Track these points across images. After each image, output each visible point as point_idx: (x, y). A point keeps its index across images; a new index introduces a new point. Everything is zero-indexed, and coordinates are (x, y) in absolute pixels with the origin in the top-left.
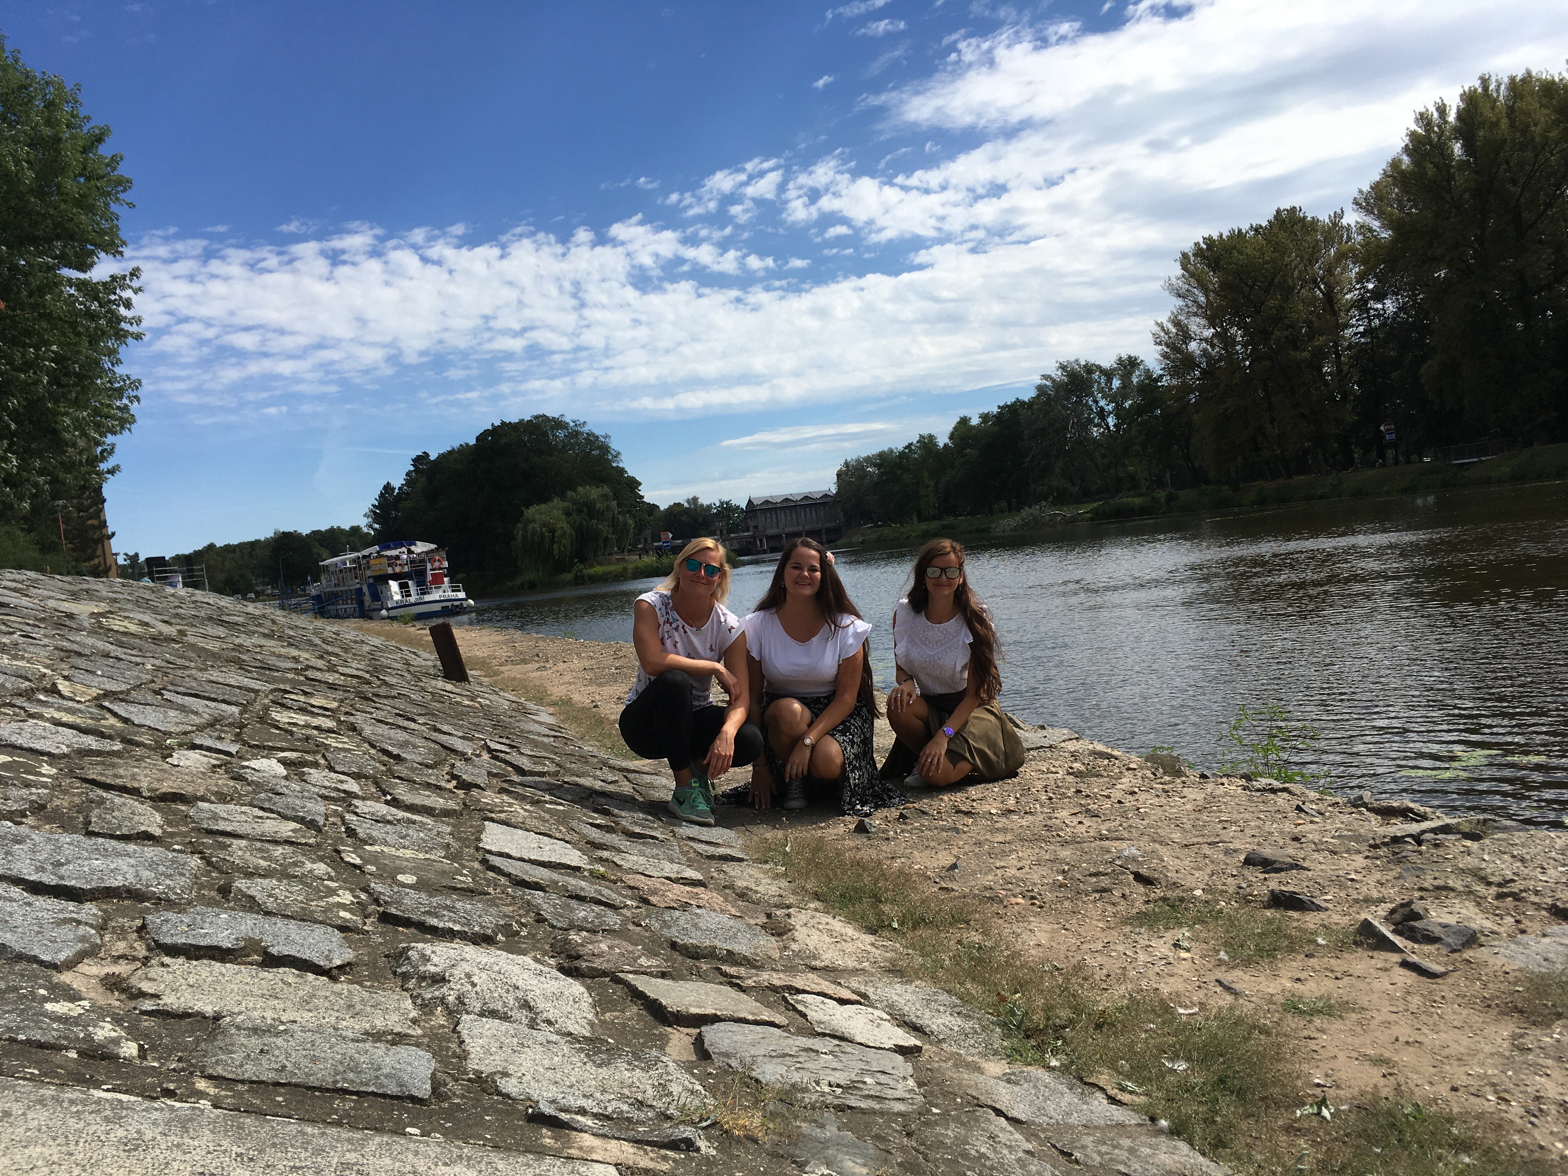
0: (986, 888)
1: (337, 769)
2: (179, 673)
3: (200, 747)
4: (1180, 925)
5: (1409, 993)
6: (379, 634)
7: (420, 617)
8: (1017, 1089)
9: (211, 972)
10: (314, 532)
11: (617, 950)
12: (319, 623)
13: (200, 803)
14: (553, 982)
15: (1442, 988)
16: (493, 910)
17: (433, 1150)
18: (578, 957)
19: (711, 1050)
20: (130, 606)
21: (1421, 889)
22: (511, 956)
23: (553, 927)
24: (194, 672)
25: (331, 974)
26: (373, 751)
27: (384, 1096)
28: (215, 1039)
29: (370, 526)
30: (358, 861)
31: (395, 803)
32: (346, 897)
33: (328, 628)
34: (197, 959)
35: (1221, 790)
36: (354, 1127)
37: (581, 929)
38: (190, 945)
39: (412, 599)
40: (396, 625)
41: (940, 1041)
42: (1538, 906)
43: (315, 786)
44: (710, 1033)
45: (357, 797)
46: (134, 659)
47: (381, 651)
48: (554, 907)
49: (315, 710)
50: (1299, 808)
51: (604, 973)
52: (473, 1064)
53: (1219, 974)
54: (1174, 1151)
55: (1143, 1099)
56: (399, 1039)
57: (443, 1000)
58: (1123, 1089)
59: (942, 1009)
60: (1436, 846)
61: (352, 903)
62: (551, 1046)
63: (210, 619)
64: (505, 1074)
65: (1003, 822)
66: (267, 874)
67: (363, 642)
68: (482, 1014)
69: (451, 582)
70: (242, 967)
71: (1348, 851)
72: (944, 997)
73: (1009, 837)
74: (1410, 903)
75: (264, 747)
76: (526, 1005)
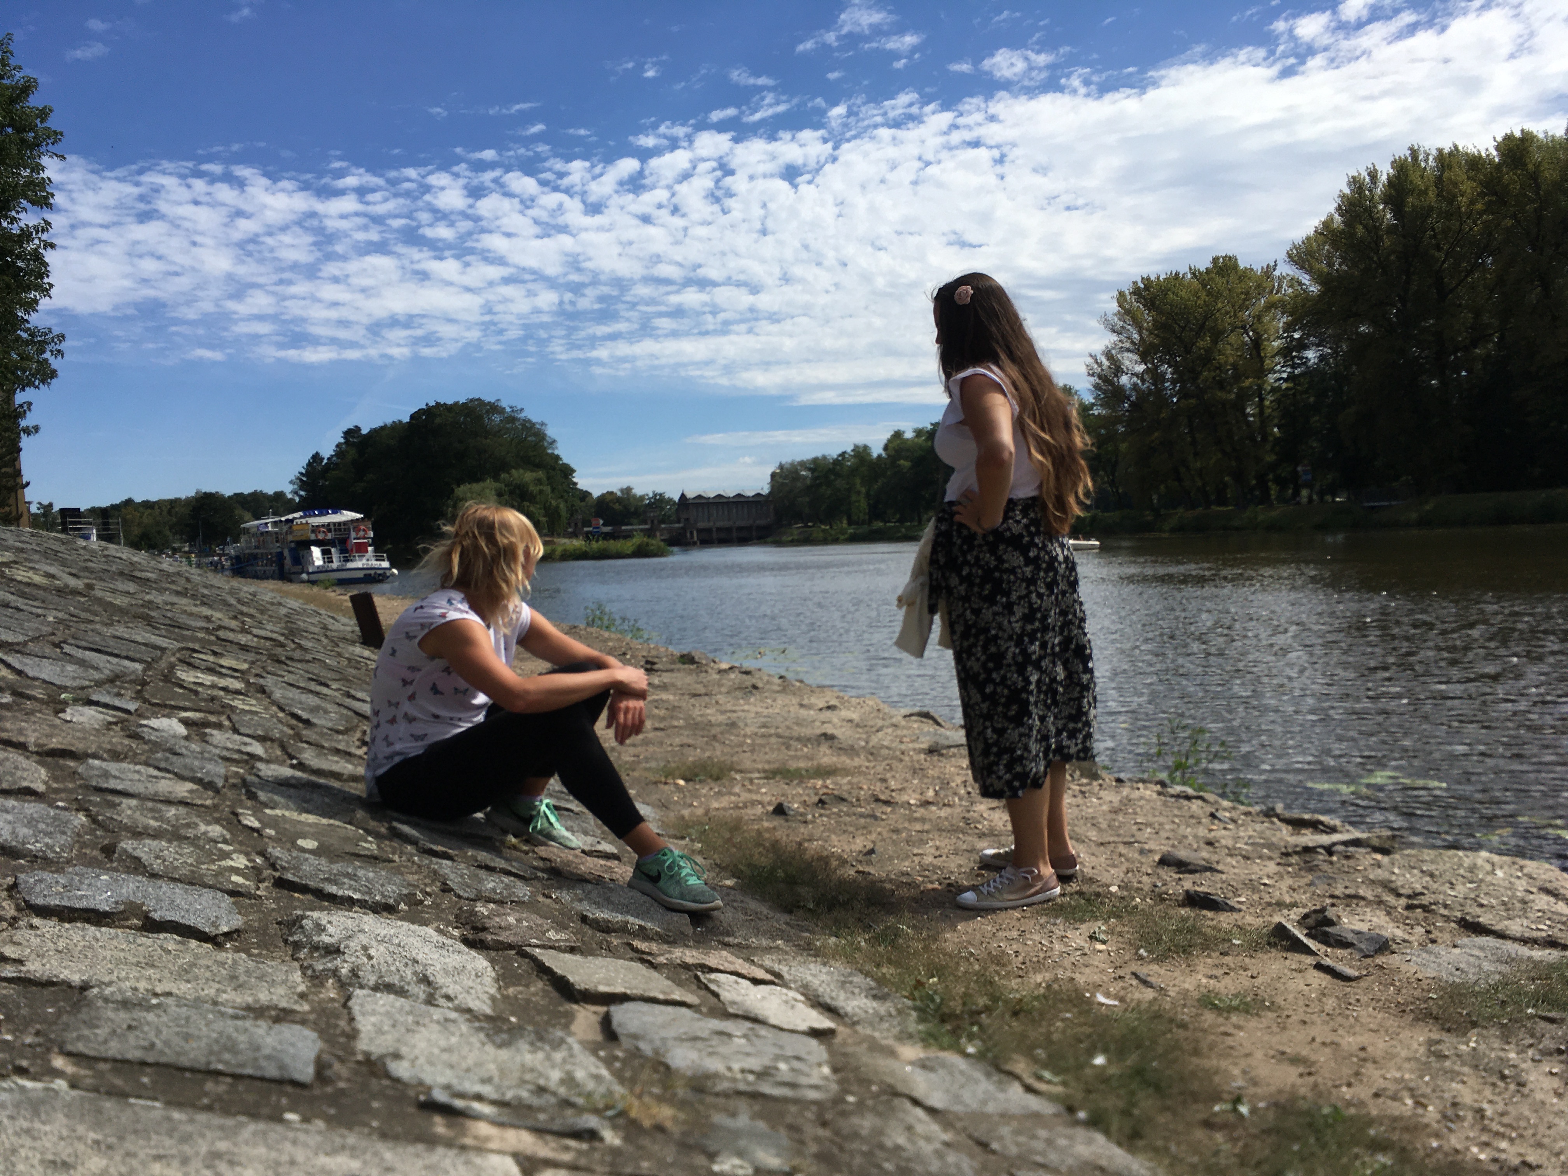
0: (904, 874)
1: (242, 730)
2: (83, 626)
3: (97, 704)
4: (1096, 919)
5: (1324, 995)
6: (297, 596)
7: (342, 583)
8: (932, 1075)
9: (84, 937)
10: (237, 495)
11: (525, 924)
12: (236, 583)
13: (91, 761)
14: (456, 956)
15: (1355, 991)
16: (397, 879)
17: (314, 1140)
18: (484, 929)
19: (619, 1030)
20: (36, 557)
21: (1332, 896)
22: (413, 927)
23: (459, 897)
24: (98, 626)
25: (215, 941)
26: (281, 715)
27: (262, 1079)
28: (79, 1012)
29: (296, 493)
30: (256, 824)
31: (301, 766)
32: (240, 861)
33: (245, 589)
34: (70, 921)
35: (1136, 794)
36: (227, 1111)
37: (489, 900)
38: (65, 907)
39: (335, 565)
40: (316, 589)
41: (855, 1023)
42: (1447, 919)
43: (216, 747)
44: (621, 1014)
45: (259, 759)
46: (34, 610)
47: (298, 613)
48: (462, 876)
49: (224, 671)
50: (1213, 816)
51: (510, 947)
52: (362, 1045)
53: (1134, 967)
54: (1090, 1142)
55: (1059, 1089)
56: (282, 1016)
57: (335, 972)
58: (1040, 1078)
59: (857, 991)
60: (1347, 857)
61: (247, 867)
62: (449, 1025)
63: (121, 573)
64: (397, 1056)
65: (921, 812)
66: (156, 835)
67: (280, 604)
68: (376, 988)
69: (376, 551)
70: (119, 931)
71: (1260, 857)
72: (858, 979)
73: (927, 827)
74: (1323, 910)
75: (166, 706)
76: (425, 980)
